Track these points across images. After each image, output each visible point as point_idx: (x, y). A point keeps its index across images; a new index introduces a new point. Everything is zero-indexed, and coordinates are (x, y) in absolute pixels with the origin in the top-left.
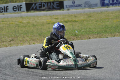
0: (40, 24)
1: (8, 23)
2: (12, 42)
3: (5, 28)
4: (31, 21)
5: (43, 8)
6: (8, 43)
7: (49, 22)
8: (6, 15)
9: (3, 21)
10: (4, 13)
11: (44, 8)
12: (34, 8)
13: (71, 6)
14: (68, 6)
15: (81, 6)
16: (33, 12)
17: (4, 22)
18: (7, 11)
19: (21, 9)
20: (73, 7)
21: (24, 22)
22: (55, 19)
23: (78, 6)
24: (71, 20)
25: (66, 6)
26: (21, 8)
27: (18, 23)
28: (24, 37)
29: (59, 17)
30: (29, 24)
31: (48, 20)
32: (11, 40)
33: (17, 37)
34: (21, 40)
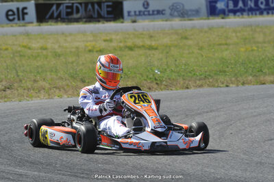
0: (71, 52)
2: (8, 92)
4: (49, 46)
5: (75, 16)
7: (90, 48)
11: (78, 16)
12: (55, 15)
13: (140, 12)
14: (133, 13)
15: (163, 14)
16: (53, 24)
19: (26, 17)
20: (144, 14)
21: (34, 46)
22: (105, 41)
23: (155, 13)
24: (141, 44)
25: (129, 12)
26: (24, 14)
27: (19, 49)
28: (35, 81)
29: (114, 37)
30: (45, 52)
31: (88, 44)
32: (6, 88)
33: (21, 81)
34: (30, 87)
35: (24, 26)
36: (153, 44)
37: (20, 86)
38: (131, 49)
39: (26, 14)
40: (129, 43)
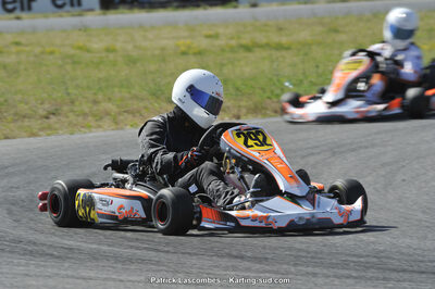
0: (153, 56)
1: (38, 50)
2: (53, 119)
3: (26, 69)
4: (118, 46)
6: (39, 122)
7: (183, 48)
8: (28, 20)
9: (17, 44)
10: (18, 13)
16: (126, 11)
17: (19, 48)
18: (30, 8)
19: (84, 1)
21: (95, 46)
22: (208, 37)
24: (264, 41)
27: (72, 52)
28: (95, 102)
29: (221, 31)
30: (111, 56)
31: (181, 42)
32: (49, 113)
33: (73, 102)
34: (87, 110)
35: (80, 15)
36: (284, 40)
37: (72, 111)
38: (248, 49)
40: (246, 40)
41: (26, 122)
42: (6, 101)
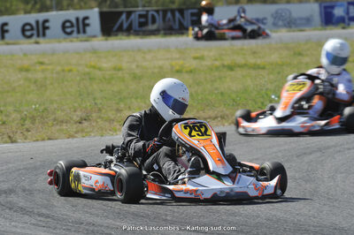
0: (153, 73)
1: (59, 68)
2: (86, 124)
3: (51, 84)
4: (125, 65)
5: (151, 27)
6: (75, 126)
7: (177, 68)
8: (45, 45)
9: (41, 63)
11: (154, 27)
12: (125, 26)
15: (264, 24)
16: (124, 37)
17: (43, 67)
18: (44, 35)
19: (88, 29)
21: (105, 65)
22: (195, 58)
24: (243, 62)
26: (85, 25)
27: (87, 70)
28: (118, 110)
29: (205, 53)
30: (120, 74)
31: (174, 62)
32: (82, 119)
33: (100, 110)
34: (112, 117)
35: (87, 41)
36: (259, 61)
37: (100, 117)
38: (230, 68)
39: (88, 25)
40: (227, 62)
41: (64, 127)
42: (45, 109)
